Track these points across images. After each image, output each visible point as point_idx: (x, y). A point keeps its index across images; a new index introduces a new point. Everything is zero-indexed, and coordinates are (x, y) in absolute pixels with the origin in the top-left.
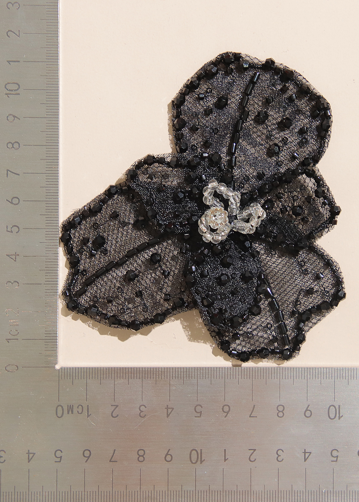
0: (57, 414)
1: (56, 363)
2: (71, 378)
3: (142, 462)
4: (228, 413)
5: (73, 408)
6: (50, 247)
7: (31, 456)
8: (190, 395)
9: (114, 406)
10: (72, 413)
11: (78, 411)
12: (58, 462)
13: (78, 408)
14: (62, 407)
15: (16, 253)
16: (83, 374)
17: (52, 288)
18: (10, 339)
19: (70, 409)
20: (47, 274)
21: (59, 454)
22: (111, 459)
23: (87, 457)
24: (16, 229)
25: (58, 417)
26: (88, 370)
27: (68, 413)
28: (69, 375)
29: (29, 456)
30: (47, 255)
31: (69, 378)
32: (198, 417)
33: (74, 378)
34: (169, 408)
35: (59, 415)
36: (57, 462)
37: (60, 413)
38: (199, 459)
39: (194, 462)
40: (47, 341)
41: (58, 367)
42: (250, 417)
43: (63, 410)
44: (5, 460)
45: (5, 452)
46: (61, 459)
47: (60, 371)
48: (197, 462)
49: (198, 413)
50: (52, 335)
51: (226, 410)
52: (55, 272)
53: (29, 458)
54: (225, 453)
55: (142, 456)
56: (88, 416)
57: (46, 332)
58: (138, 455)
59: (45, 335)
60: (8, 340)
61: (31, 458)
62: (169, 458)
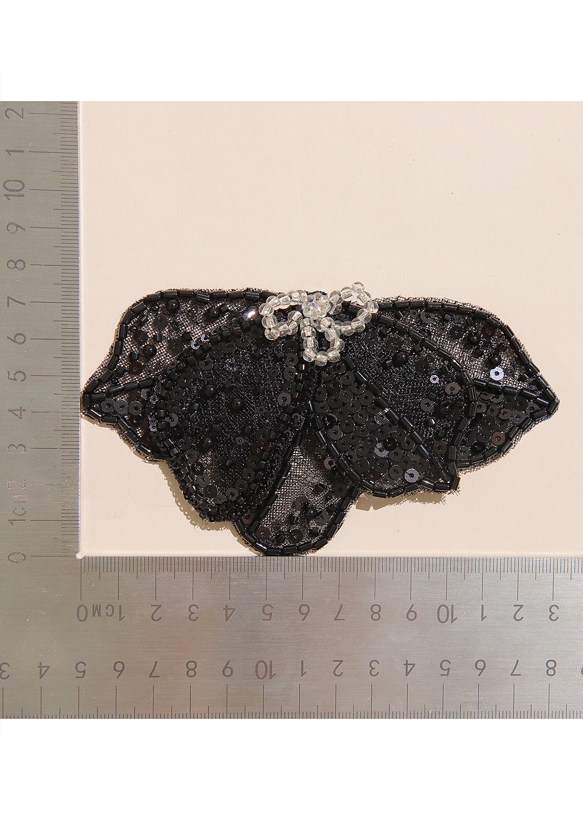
0: (78, 617)
1: (77, 552)
2: (98, 570)
3: (193, 676)
4: (306, 614)
5: (100, 609)
6: (67, 400)
7: (44, 670)
8: (256, 593)
9: (156, 606)
10: (99, 615)
11: (107, 613)
12: (81, 677)
13: (107, 608)
14: (86, 608)
15: (21, 407)
16: (113, 565)
17: (71, 454)
18: (15, 520)
19: (97, 610)
20: (64, 436)
21: (81, 667)
22: (151, 674)
23: (119, 671)
24: (20, 376)
25: (80, 620)
26: (120, 561)
27: (94, 615)
28: (94, 567)
29: (41, 670)
30: (64, 410)
31: (94, 570)
32: (267, 620)
33: (102, 570)
34: (229, 609)
35: (82, 618)
36: (79, 677)
37: (82, 615)
38: (269, 673)
39: (260, 676)
40: (65, 522)
41: (79, 556)
42: (336, 619)
43: (87, 611)
44: (8, 676)
45: (9, 666)
46: (84, 674)
47: (83, 561)
48: (265, 676)
49: (267, 615)
50: (72, 515)
51: (304, 611)
52: (76, 432)
53: (41, 673)
54: (302, 665)
55: (193, 669)
56: (121, 619)
57: (63, 511)
58: (188, 668)
59: (62, 515)
60: (11, 521)
61: (44, 674)
62: (228, 672)
